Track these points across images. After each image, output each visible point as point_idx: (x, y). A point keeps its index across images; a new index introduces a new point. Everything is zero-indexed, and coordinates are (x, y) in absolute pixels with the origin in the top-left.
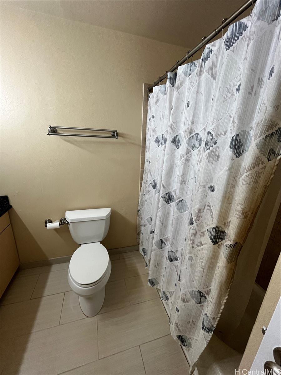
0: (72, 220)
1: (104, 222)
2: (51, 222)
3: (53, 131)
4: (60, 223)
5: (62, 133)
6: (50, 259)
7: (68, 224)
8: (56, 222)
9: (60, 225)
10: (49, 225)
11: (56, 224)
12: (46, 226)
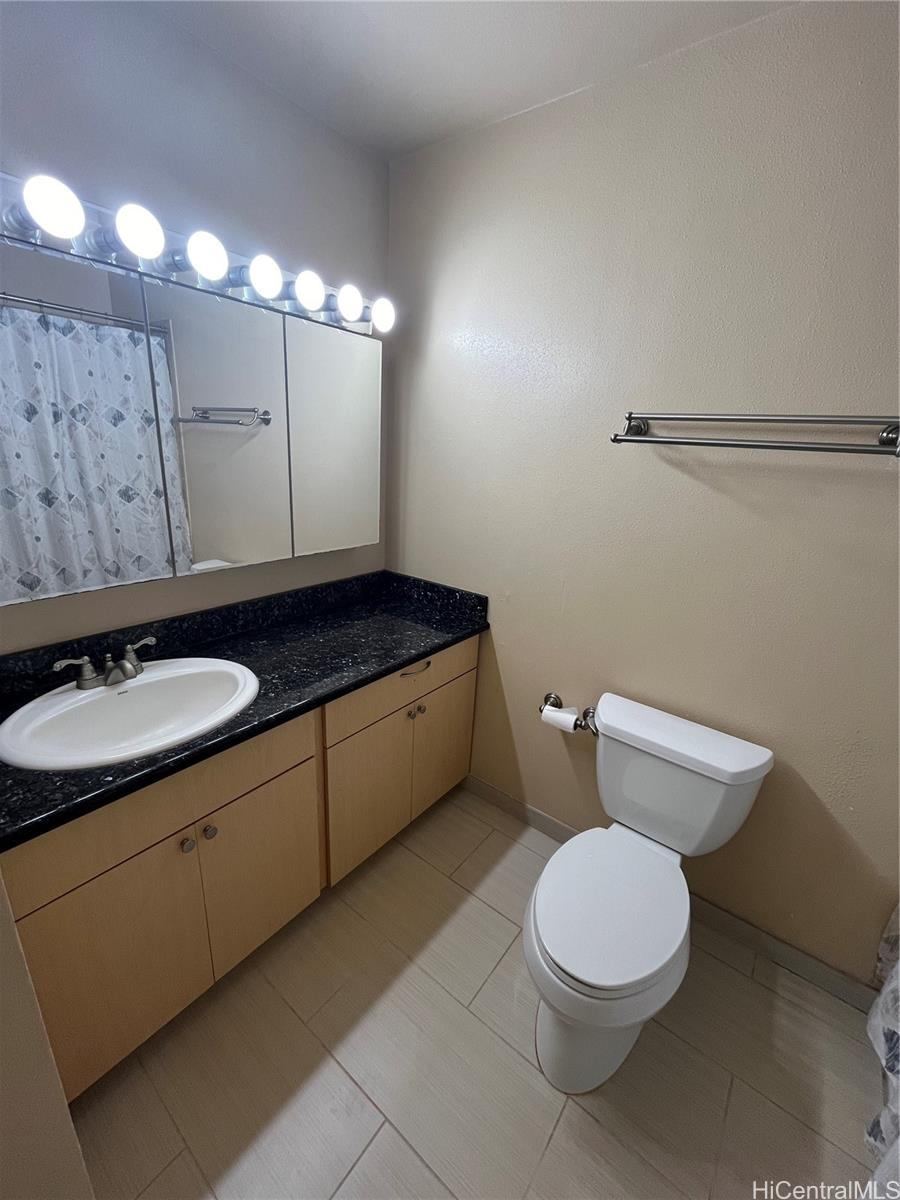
0: (607, 727)
1: (721, 791)
2: (558, 705)
3: (638, 429)
4: (577, 720)
5: (664, 433)
6: (529, 806)
7: (596, 734)
8: (569, 712)
9: (576, 726)
10: (549, 711)
11: (566, 718)
12: (541, 711)
